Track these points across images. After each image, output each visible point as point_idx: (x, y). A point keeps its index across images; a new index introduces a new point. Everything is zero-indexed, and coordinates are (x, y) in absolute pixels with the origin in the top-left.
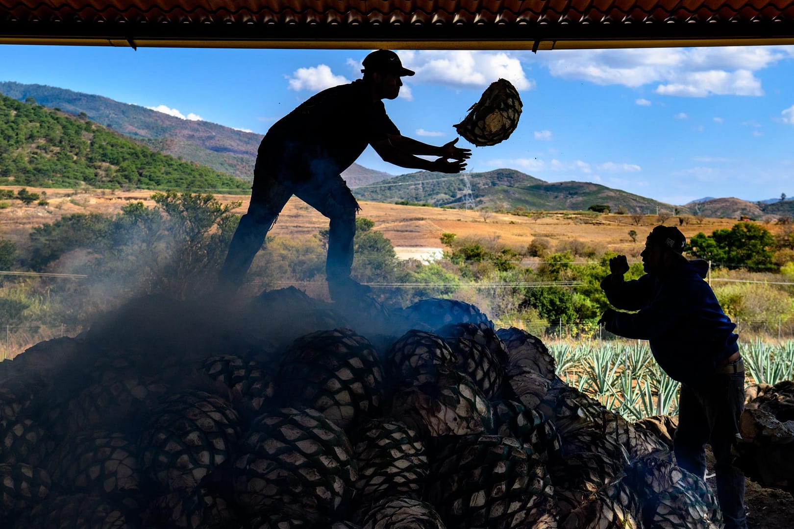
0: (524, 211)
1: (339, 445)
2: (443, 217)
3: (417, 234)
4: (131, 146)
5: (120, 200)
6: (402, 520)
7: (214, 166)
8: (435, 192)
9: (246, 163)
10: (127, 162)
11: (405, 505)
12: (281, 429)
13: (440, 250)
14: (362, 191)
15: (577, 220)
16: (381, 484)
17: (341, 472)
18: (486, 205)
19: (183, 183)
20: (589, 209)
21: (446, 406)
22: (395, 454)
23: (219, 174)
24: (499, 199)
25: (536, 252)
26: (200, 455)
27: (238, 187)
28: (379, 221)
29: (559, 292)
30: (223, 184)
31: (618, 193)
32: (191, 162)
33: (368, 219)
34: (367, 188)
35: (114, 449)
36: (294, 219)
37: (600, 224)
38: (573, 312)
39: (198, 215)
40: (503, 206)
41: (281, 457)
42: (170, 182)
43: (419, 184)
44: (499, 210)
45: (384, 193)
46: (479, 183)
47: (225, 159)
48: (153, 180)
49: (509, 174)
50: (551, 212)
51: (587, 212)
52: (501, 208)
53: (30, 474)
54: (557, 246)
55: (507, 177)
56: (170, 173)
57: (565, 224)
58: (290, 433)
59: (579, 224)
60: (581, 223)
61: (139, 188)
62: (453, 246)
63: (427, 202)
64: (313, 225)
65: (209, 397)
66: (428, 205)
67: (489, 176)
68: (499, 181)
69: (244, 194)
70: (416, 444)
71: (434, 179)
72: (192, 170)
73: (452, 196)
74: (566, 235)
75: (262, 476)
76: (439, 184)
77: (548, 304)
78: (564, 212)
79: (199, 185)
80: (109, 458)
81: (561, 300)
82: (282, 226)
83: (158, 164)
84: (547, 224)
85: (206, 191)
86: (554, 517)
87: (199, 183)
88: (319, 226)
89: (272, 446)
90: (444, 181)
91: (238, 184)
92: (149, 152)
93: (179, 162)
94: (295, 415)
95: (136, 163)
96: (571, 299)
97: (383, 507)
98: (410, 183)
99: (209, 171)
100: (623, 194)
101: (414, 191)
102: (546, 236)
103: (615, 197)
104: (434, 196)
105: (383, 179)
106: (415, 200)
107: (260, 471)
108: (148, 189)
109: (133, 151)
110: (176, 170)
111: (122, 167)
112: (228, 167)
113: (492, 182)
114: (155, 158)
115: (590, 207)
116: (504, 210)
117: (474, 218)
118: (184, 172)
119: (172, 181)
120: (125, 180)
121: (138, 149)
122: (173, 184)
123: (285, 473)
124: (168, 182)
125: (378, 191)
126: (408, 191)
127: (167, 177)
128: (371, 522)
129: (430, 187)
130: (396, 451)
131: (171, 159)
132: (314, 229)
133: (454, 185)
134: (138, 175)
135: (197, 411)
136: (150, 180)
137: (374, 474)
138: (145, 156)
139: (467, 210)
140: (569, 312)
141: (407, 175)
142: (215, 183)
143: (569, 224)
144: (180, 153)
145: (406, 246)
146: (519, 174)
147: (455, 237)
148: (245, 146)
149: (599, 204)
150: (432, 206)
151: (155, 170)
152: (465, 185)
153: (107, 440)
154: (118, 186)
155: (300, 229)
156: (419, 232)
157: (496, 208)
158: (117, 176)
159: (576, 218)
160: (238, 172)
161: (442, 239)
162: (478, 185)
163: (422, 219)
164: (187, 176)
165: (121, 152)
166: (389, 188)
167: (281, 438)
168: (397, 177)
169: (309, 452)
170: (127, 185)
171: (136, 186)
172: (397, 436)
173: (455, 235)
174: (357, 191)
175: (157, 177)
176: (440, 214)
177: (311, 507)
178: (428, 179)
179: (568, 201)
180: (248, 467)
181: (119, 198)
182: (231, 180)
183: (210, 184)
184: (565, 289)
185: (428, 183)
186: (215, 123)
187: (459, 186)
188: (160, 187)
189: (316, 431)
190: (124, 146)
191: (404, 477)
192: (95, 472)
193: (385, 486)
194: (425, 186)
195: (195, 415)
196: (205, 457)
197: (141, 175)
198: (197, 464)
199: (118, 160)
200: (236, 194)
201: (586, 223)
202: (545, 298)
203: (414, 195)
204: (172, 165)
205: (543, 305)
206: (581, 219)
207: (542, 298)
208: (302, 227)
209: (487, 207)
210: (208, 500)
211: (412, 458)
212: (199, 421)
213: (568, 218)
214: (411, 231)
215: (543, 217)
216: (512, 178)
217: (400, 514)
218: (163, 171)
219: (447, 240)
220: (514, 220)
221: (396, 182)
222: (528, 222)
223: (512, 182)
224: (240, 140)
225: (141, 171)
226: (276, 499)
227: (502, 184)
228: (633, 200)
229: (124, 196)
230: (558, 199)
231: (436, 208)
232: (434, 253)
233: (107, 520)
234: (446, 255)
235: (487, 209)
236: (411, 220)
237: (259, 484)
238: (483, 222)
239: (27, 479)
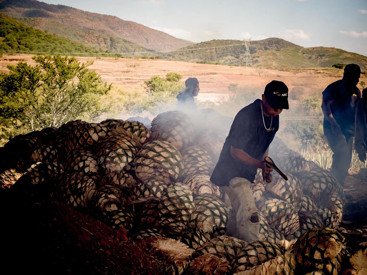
0: (288, 67)
1: (177, 154)
2: (230, 72)
3: (211, 84)
4: (13, 24)
5: (6, 61)
6: (202, 182)
7: (69, 36)
8: (224, 54)
9: (92, 34)
10: (10, 34)
11: (203, 177)
12: (155, 148)
13: (228, 95)
14: (173, 54)
15: (324, 74)
16: (194, 171)
17: (178, 164)
18: (261, 63)
19: (48, 49)
20: (333, 66)
21: (220, 142)
22: (199, 159)
23: (73, 42)
24: (269, 59)
25: (295, 96)
26: (123, 158)
27: (86, 51)
28: (185, 75)
29: (310, 124)
30: (76, 49)
31: (353, 55)
32: (54, 34)
33: (178, 74)
34: (176, 52)
35: (88, 157)
36: (126, 73)
37: (340, 76)
38: (319, 138)
39: (64, 71)
40: (272, 64)
41: (155, 158)
42: (40, 48)
43: (213, 49)
44: (269, 67)
45: (188, 55)
46: (256, 48)
47: (77, 31)
48: (28, 47)
49: (277, 42)
50: (306, 69)
51: (331, 68)
52: (271, 65)
53: (56, 165)
54: (309, 92)
55: (275, 44)
56: (39, 42)
57: (315, 77)
58: (158, 149)
59: (325, 77)
60: (326, 76)
61: (18, 52)
62: (237, 93)
63: (218, 61)
64: (139, 78)
65: (125, 136)
66: (219, 64)
67: (263, 43)
68: (270, 46)
69: (91, 56)
70: (208, 156)
71: (224, 45)
72: (54, 40)
73: (236, 57)
74: (316, 85)
75: (147, 166)
76: (227, 49)
77: (302, 132)
78: (315, 68)
79: (60, 51)
80: (86, 160)
81: (311, 130)
82: (117, 79)
83: (31, 35)
84: (303, 77)
85: (64, 54)
86: (263, 184)
87: (59, 49)
88: (143, 78)
89: (151, 154)
90: (231, 47)
91: (86, 49)
92: (25, 28)
93: (46, 34)
94: (160, 143)
95: (16, 35)
96: (318, 129)
97: (195, 177)
98: (207, 48)
99: (66, 40)
100: (357, 56)
101: (209, 53)
102: (302, 85)
103: (351, 58)
104: (224, 58)
105: (187, 45)
106: (210, 60)
107: (147, 164)
108: (25, 53)
109: (14, 27)
110: (43, 40)
111: (6, 38)
112: (79, 38)
113: (264, 48)
114: (29, 32)
115: (333, 65)
116: (273, 67)
117: (251, 72)
118: (49, 41)
119: (41, 47)
120: (9, 47)
121: (17, 25)
122: (42, 49)
123: (156, 164)
124: (38, 48)
125: (184, 54)
126: (205, 54)
127: (38, 45)
128: (190, 182)
129: (221, 51)
130: (200, 158)
131: (40, 32)
132: (139, 81)
133: (237, 49)
134: (18, 44)
135: (121, 141)
136: (26, 47)
137: (191, 167)
138: (23, 30)
139: (247, 67)
140: (317, 137)
141: (204, 43)
142: (70, 49)
143: (318, 77)
144: (46, 28)
145: (204, 92)
146: (284, 42)
147: (238, 86)
148: (91, 22)
149: (340, 63)
150: (223, 65)
151: (30, 40)
152: (245, 50)
153: (85, 153)
154: (4, 51)
155: (129, 81)
156: (213, 83)
157: (267, 66)
158: (3, 44)
159: (323, 72)
160: (86, 41)
161: (229, 87)
162: (255, 49)
163: (215, 74)
164: (51, 44)
165: (6, 28)
166: (192, 52)
167: (154, 151)
168: (198, 44)
169: (166, 156)
170: (11, 51)
171: (17, 51)
172: (200, 152)
173: (238, 85)
174: (170, 54)
175: (31, 45)
176: (228, 70)
177: (167, 177)
178: (219, 46)
179: (318, 61)
180: (142, 162)
181: (5, 60)
182: (82, 47)
183: (67, 50)
184: (314, 122)
185: (219, 48)
186: (70, 7)
187: (241, 50)
188: (32, 52)
189: (168, 149)
190: (8, 24)
191: (203, 168)
192: (81, 164)
193: (195, 171)
194: (218, 50)
195: (120, 143)
196: (124, 158)
197: (19, 43)
198: (121, 161)
199: (4, 34)
200: (85, 56)
201: (330, 76)
202: (300, 127)
203: (210, 57)
204: (40, 36)
205: (298, 132)
206: (327, 74)
207: (298, 128)
208: (131, 79)
209: (261, 65)
210: (126, 175)
211: (206, 161)
212: (122, 145)
213: (317, 73)
214: (208, 82)
215: (300, 72)
216: (279, 44)
217: (201, 180)
218: (34, 41)
219: (232, 88)
220: (280, 74)
221: (197, 48)
222: (289, 75)
223: (279, 47)
224: (88, 18)
225: (19, 41)
226: (153, 174)
227: (272, 49)
228: (363, 60)
229: (9, 58)
230: (311, 59)
231: (225, 66)
232: (224, 97)
233: (88, 181)
234: (231, 99)
235: (261, 67)
236: (207, 74)
237: (146, 169)
238: (258, 76)
239: (56, 167)
